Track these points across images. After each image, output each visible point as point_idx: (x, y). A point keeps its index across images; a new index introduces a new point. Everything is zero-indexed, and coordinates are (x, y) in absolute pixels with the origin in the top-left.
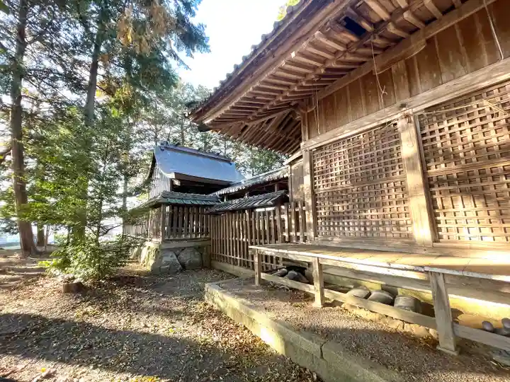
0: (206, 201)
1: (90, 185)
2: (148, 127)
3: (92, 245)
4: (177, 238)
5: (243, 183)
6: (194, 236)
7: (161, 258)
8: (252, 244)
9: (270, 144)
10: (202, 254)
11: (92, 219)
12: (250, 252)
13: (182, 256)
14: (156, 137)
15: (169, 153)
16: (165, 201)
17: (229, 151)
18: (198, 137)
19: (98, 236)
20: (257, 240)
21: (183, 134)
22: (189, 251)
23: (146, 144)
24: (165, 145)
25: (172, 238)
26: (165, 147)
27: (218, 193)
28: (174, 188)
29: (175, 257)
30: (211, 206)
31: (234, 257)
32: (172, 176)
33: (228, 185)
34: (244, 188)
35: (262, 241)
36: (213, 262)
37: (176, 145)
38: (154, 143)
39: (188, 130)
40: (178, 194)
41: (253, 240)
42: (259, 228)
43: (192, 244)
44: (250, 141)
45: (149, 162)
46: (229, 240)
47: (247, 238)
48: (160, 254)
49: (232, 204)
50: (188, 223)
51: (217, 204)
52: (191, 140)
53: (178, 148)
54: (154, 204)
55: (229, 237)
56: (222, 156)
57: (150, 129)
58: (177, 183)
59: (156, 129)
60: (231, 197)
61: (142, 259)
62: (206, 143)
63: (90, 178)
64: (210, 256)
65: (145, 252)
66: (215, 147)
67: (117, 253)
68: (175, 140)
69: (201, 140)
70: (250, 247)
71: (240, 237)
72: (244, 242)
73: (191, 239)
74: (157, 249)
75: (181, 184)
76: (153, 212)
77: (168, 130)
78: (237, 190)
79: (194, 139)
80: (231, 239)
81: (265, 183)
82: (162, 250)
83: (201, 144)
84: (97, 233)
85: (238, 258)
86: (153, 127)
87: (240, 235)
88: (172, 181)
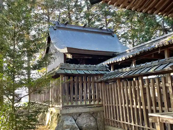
0: (97, 70)
1: (5, 62)
2: (42, 11)
3: (9, 110)
4: (74, 104)
5: (128, 52)
6: (88, 103)
7: (63, 121)
8: (152, 112)
9: (161, 8)
10: (96, 119)
11: (8, 89)
12: (150, 119)
13: (80, 120)
14: (49, 20)
15: (60, 31)
16: (63, 72)
17: (111, 25)
18: (82, 15)
19: (13, 103)
20: (153, 108)
21: (69, 14)
22: (84, 116)
23: (42, 26)
24: (57, 25)
25: (70, 104)
26: (57, 27)
27: (105, 63)
28: (67, 60)
29: (74, 122)
30: (102, 75)
31: (128, 123)
32: (65, 50)
33: (114, 55)
34: (131, 56)
35: (159, 108)
36: (107, 127)
37: (66, 24)
38: (47, 25)
39: (73, 10)
40: (72, 66)
41: (148, 107)
42: (155, 95)
43: (87, 110)
44: (140, 7)
45: (45, 41)
46: (122, 107)
47: (141, 104)
48: (62, 118)
49: (122, 72)
50: (83, 91)
51: (107, 73)
52: (77, 19)
53: (67, 27)
54: (54, 75)
55: (122, 104)
56: (104, 30)
57: (43, 14)
58: (69, 56)
59: (48, 12)
60: (117, 66)
61: (47, 122)
62: (90, 20)
63: (5, 56)
64: (104, 122)
65: (48, 116)
66: (97, 23)
67: (29, 117)
68: (64, 20)
69: (85, 18)
70: (150, 114)
71: (133, 104)
72: (137, 109)
73: (86, 105)
74: (58, 115)
75: (73, 57)
76: (53, 82)
77: (57, 13)
78: (124, 59)
79: (79, 17)
80: (123, 105)
81: (154, 49)
82: (63, 115)
83: (85, 21)
84: (13, 101)
85: (132, 124)
86: (45, 11)
87: (133, 101)
88: (65, 55)
